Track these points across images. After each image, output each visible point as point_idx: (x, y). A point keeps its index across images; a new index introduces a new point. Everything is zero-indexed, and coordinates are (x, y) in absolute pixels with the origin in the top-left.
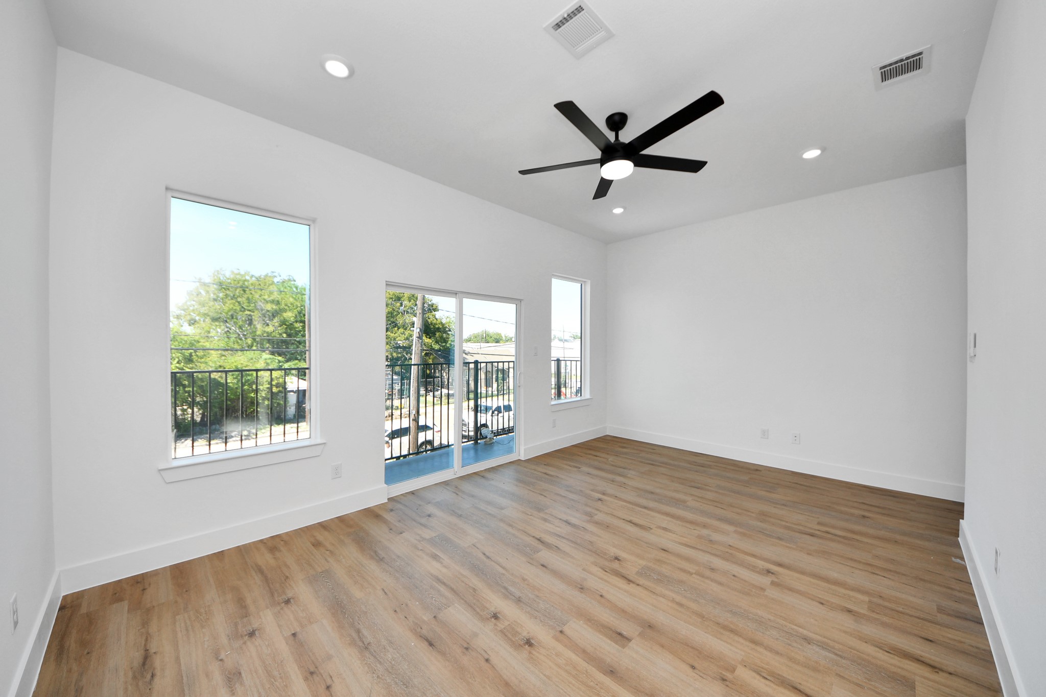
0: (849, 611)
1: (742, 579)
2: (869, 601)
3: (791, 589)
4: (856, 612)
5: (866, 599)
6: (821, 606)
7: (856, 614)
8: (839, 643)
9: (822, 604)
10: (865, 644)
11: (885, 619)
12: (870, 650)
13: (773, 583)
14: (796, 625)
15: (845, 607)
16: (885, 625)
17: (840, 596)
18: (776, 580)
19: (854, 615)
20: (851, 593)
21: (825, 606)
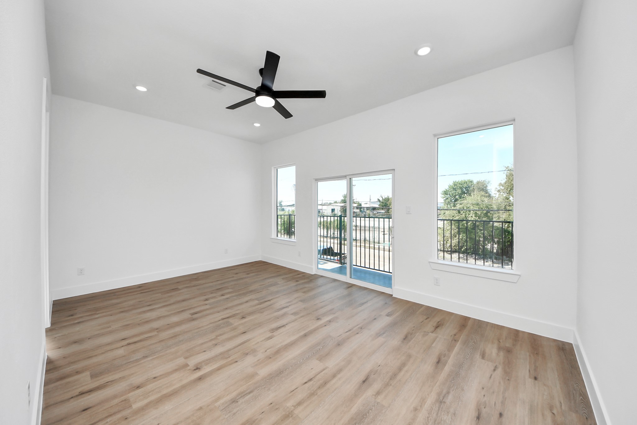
0: (138, 387)
1: (200, 353)
2: (131, 406)
3: (176, 370)
4: (134, 390)
5: (135, 406)
6: (154, 376)
7: (134, 388)
8: (132, 367)
9: (155, 378)
10: (120, 377)
11: (116, 401)
12: (117, 376)
13: (187, 365)
14: (155, 358)
15: (142, 388)
16: (115, 397)
17: (150, 392)
18: (189, 368)
19: (134, 387)
20: (146, 401)
21: (152, 378)
